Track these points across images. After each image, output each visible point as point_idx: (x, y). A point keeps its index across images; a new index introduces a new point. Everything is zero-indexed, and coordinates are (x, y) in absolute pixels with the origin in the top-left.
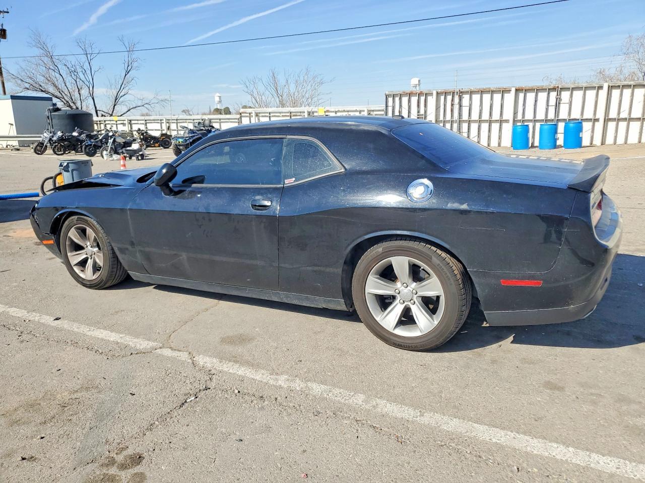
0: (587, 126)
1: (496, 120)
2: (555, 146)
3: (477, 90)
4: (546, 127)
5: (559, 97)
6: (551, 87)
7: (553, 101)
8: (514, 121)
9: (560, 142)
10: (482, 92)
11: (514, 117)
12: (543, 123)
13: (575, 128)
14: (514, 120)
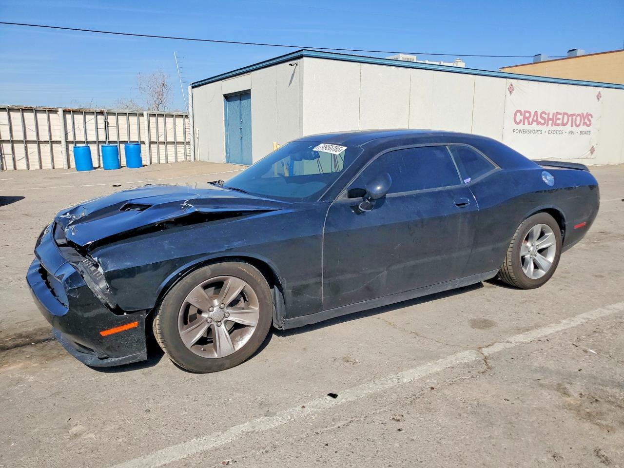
0: (144, 149)
1: (45, 142)
2: (120, 167)
3: (17, 108)
4: (108, 149)
5: (106, 120)
6: (98, 111)
7: (101, 125)
8: (67, 143)
9: (124, 162)
10: (24, 110)
11: (66, 138)
12: (104, 145)
13: (134, 150)
14: (66, 141)
